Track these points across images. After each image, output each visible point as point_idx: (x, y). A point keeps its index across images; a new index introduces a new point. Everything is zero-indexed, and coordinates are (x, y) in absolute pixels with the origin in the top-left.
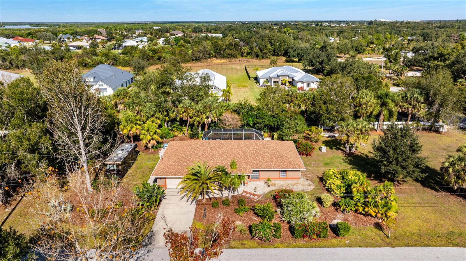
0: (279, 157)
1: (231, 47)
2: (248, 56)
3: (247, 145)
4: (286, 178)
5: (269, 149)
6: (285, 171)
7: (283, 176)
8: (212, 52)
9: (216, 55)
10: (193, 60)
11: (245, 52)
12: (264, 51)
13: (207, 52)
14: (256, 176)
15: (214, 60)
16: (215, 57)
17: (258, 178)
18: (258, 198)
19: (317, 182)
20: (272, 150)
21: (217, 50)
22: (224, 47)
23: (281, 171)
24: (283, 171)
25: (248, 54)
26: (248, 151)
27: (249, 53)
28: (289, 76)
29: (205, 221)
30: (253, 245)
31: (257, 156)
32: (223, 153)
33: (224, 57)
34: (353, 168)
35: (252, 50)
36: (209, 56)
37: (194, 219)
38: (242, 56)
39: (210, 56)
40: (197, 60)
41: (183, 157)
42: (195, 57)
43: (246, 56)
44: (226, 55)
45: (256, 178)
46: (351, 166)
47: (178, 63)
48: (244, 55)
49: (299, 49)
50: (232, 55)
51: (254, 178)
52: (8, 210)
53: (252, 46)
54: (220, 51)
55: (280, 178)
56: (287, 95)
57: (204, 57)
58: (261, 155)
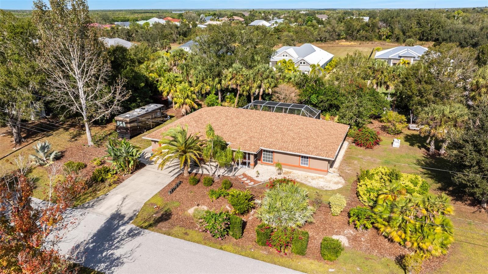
0: (304, 139)
1: (367, 28)
2: (388, 40)
3: (272, 118)
4: (309, 168)
5: (297, 126)
6: (307, 158)
7: (304, 164)
8: (343, 33)
9: (348, 36)
10: (317, 41)
11: (384, 35)
12: (407, 34)
13: (336, 32)
14: (269, 158)
15: (343, 42)
16: (346, 39)
17: (272, 161)
18: (254, 184)
19: (352, 181)
20: (300, 128)
21: (349, 30)
22: (358, 28)
23: (302, 157)
24: (305, 157)
25: (387, 38)
26: (269, 126)
27: (390, 36)
28: (414, 57)
29: (169, 197)
30: (197, 238)
31: (275, 133)
32: (237, 124)
33: (356, 39)
34: (425, 174)
35: (392, 33)
36: (337, 37)
37: (159, 192)
38: (380, 38)
39: (339, 37)
40: (321, 41)
41: (187, 122)
42: (321, 38)
43: (384, 40)
44: (359, 37)
45: (269, 161)
46: (424, 171)
47: (292, 40)
48: (383, 38)
49: (453, 31)
50: (366, 38)
51: (267, 161)
52: (14, 149)
53: (393, 27)
54: (353, 32)
55: (299, 167)
56: (370, 68)
57: (332, 39)
58: (282, 132)
